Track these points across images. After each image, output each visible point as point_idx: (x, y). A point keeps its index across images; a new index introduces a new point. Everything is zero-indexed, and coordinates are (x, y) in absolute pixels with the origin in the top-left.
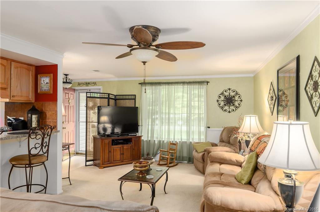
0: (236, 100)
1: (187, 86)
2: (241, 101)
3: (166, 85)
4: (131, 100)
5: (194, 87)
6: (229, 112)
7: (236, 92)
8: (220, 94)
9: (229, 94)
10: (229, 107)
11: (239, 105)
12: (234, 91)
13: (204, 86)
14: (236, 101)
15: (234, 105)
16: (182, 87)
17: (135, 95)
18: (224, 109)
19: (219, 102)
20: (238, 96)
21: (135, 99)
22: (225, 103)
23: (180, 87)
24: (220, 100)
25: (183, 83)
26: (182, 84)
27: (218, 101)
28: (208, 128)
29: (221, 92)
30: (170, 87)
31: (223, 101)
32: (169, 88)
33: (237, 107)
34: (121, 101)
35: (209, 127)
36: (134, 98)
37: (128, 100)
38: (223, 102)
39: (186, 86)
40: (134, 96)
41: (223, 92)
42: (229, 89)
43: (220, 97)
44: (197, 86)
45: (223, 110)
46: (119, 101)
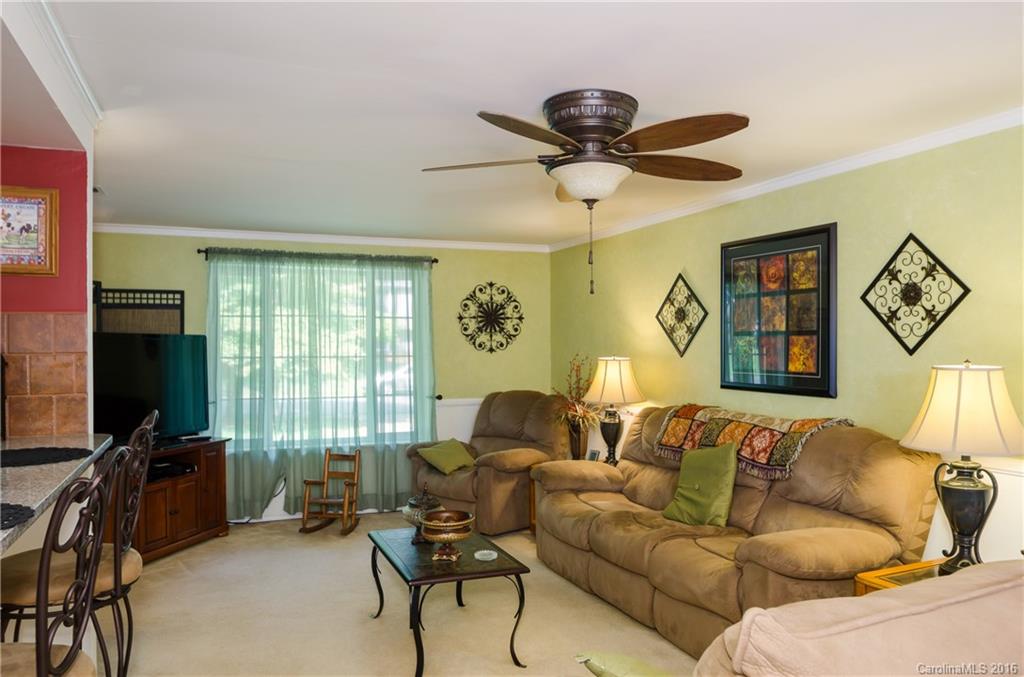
0: (509, 315)
1: (373, 269)
2: (521, 318)
3: (300, 263)
4: (166, 311)
5: (393, 273)
6: (491, 350)
7: (509, 293)
8: (468, 299)
9: (492, 299)
10: (491, 336)
11: (516, 330)
12: (503, 292)
13: (423, 274)
14: (508, 318)
15: (502, 330)
16: (355, 270)
17: (182, 293)
18: (477, 343)
19: (464, 320)
20: (513, 304)
21: (181, 307)
22: (481, 324)
23: (351, 270)
24: (466, 315)
25: (359, 260)
26: (354, 261)
27: (461, 318)
28: (437, 401)
29: (469, 291)
30: (316, 268)
31: (474, 317)
32: (312, 272)
33: (510, 336)
34: (123, 312)
35: (440, 397)
36: (178, 302)
37: (154, 311)
38: (473, 321)
39: (367, 270)
40: (178, 296)
41: (474, 292)
42: (491, 285)
43: (466, 305)
44: (401, 271)
45: (474, 343)
46: (112, 312)
